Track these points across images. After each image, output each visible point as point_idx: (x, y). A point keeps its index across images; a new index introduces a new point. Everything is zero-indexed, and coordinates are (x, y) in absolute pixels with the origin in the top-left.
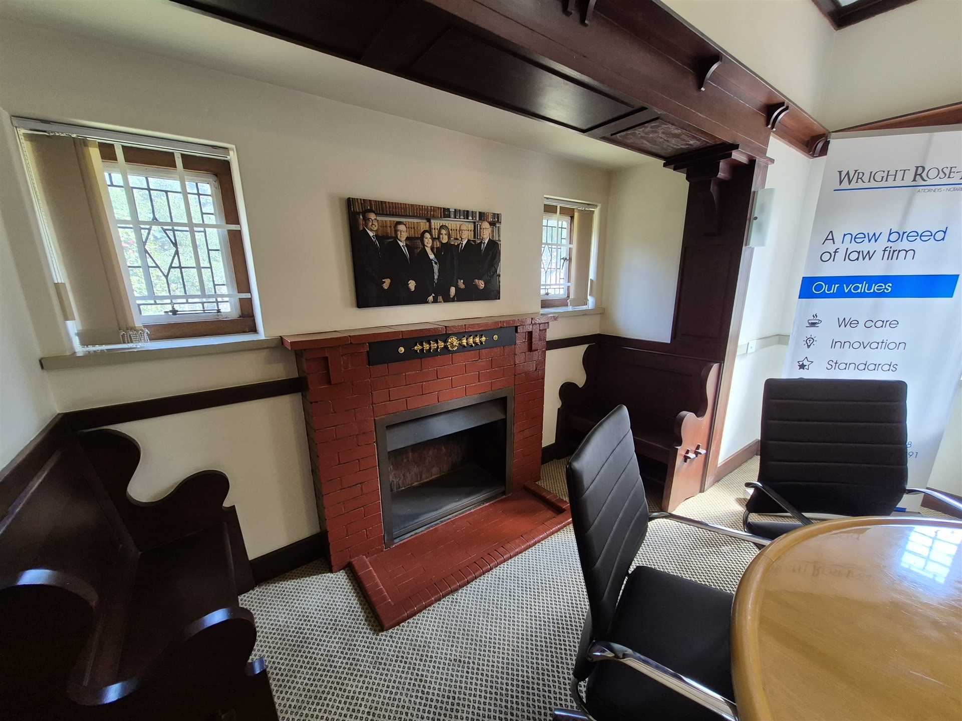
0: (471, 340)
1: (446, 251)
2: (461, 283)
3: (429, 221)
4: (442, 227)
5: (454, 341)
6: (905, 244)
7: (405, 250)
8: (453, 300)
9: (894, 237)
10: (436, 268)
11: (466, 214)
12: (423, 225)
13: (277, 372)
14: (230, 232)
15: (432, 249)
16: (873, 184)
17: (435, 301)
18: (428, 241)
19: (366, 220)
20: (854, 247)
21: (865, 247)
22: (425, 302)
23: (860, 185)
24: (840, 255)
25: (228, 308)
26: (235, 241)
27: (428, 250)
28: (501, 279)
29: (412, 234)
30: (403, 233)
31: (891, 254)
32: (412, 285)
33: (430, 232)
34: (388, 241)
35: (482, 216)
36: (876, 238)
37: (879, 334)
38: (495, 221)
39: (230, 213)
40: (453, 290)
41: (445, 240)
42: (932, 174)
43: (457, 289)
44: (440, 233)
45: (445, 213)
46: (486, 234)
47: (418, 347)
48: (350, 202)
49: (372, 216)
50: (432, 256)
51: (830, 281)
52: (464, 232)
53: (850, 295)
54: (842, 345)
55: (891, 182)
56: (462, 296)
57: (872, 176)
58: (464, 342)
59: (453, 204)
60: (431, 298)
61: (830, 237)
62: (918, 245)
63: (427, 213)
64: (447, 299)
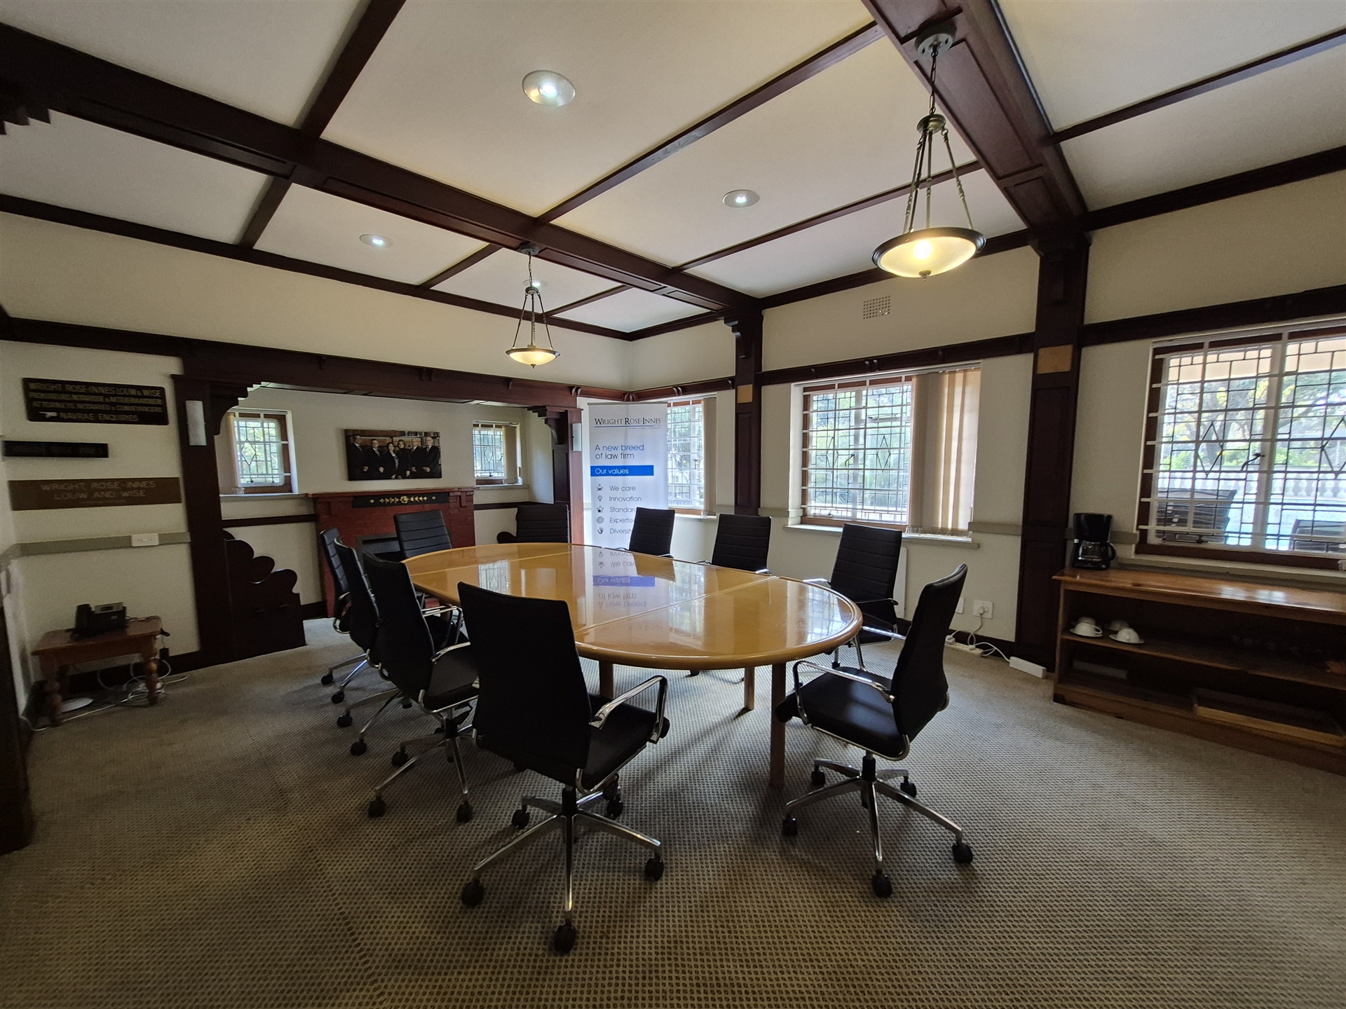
0: (417, 499)
1: (403, 453)
2: (414, 469)
3: (392, 438)
4: (400, 441)
5: (406, 499)
6: (628, 452)
7: (377, 452)
8: (408, 478)
9: (623, 448)
10: (397, 461)
11: (416, 434)
12: (388, 440)
13: (303, 510)
14: (283, 445)
15: (394, 451)
16: (610, 425)
17: (396, 478)
18: (391, 448)
19: (355, 439)
20: (608, 452)
21: (613, 452)
22: (390, 478)
23: (605, 425)
24: (604, 456)
25: (278, 481)
26: (285, 450)
27: (392, 452)
28: (442, 467)
29: (381, 444)
30: (376, 444)
31: (624, 456)
32: (382, 469)
33: (392, 443)
34: (367, 449)
35: (426, 434)
36: (616, 448)
37: (630, 494)
38: (436, 436)
39: (283, 435)
40: (408, 473)
41: (402, 446)
42: (632, 421)
43: (411, 472)
44: (399, 444)
45: (402, 433)
46: (430, 443)
47: (382, 500)
48: (346, 431)
49: (358, 437)
50: (394, 455)
51: (603, 468)
52: (416, 443)
53: (612, 475)
54: (615, 499)
55: (616, 425)
56: (413, 476)
57: (609, 422)
58: (412, 499)
59: (406, 428)
60: (394, 476)
61: (597, 448)
62: (633, 452)
63: (391, 434)
64: (404, 477)
